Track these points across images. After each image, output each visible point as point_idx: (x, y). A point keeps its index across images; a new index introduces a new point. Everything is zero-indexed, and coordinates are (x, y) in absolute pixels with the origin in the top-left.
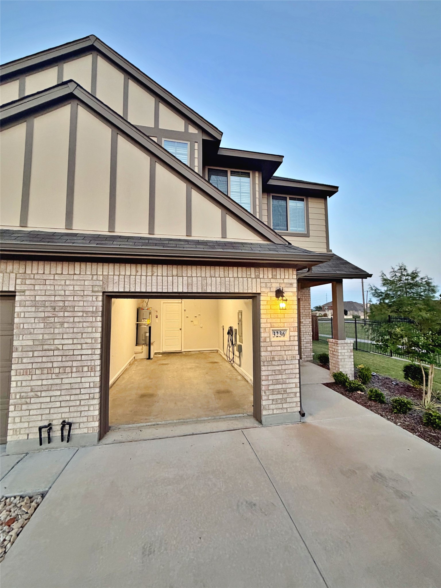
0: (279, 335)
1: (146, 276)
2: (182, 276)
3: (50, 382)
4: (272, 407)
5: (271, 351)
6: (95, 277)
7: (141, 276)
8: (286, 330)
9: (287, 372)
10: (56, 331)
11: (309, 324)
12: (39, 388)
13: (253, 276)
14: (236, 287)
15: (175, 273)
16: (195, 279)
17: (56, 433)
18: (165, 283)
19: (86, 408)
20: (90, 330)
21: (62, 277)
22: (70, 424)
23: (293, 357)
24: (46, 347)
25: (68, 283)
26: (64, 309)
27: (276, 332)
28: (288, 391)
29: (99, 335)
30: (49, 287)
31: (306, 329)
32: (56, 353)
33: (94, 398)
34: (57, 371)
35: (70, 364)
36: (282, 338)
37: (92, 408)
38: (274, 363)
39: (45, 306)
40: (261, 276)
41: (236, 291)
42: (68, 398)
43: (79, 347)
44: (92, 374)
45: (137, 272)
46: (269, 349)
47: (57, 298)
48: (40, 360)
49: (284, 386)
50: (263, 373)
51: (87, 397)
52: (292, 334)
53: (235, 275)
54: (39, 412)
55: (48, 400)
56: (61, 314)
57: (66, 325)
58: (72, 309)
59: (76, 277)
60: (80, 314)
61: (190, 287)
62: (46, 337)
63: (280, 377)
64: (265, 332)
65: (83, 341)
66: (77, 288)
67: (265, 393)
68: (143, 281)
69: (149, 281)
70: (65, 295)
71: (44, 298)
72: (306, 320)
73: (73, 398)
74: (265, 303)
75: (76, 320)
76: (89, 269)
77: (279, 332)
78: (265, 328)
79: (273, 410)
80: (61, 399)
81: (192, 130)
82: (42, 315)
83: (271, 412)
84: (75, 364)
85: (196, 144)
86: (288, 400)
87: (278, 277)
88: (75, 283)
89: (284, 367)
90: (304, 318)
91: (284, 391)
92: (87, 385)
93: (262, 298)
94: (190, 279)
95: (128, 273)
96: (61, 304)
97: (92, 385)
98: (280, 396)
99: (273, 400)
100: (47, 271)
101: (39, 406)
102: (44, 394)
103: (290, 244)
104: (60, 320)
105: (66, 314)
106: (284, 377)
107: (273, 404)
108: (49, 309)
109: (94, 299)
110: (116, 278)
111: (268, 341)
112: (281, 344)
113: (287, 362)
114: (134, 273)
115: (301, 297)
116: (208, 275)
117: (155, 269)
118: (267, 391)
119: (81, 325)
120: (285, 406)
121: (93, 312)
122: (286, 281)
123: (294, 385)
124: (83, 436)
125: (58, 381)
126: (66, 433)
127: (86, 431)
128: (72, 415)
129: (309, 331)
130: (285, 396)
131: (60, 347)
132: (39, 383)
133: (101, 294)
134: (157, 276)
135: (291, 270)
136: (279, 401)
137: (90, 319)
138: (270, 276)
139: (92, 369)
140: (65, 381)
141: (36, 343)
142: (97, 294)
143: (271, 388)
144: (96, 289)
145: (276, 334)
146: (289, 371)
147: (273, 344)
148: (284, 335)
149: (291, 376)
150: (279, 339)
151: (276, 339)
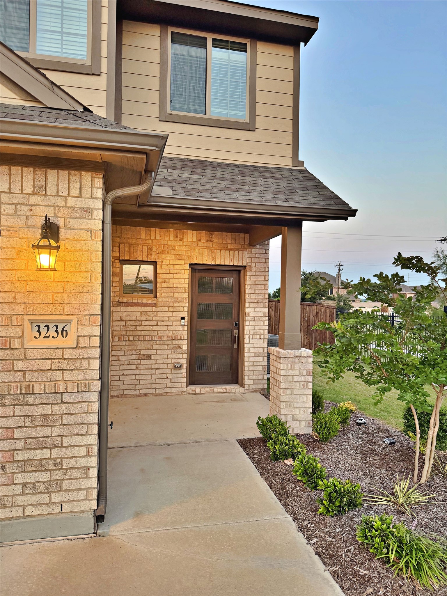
0: (52, 333)
4: (20, 500)
5: (24, 372)
8: (70, 322)
9: (66, 420)
11: (264, 319)
23: (85, 387)
27: (42, 325)
28: (67, 464)
31: (257, 328)
36: (60, 341)
38: (30, 399)
40: (3, 187)
46: (19, 365)
49: (55, 453)
52: (84, 330)
63: (46, 432)
64: (9, 324)
67: (3, 468)
72: (257, 310)
77: (51, 325)
78: (9, 316)
79: (24, 507)
83: (17, 512)
86: (66, 485)
87: (51, 190)
89: (57, 409)
90: (252, 305)
91: (55, 465)
98: (45, 476)
99: (24, 485)
103: (86, 109)
106: (57, 431)
107: (23, 494)
112: (52, 354)
113: (66, 398)
115: (249, 264)
118: (8, 465)
120: (56, 497)
122: (71, 202)
123: (83, 451)
129: (262, 332)
130: (58, 475)
135: (87, 177)
136: (41, 488)
138: (28, 189)
143: (20, 456)
145: (43, 331)
146: (71, 419)
147: (31, 354)
148: (64, 333)
149: (76, 430)
150: (50, 342)
151: (42, 342)
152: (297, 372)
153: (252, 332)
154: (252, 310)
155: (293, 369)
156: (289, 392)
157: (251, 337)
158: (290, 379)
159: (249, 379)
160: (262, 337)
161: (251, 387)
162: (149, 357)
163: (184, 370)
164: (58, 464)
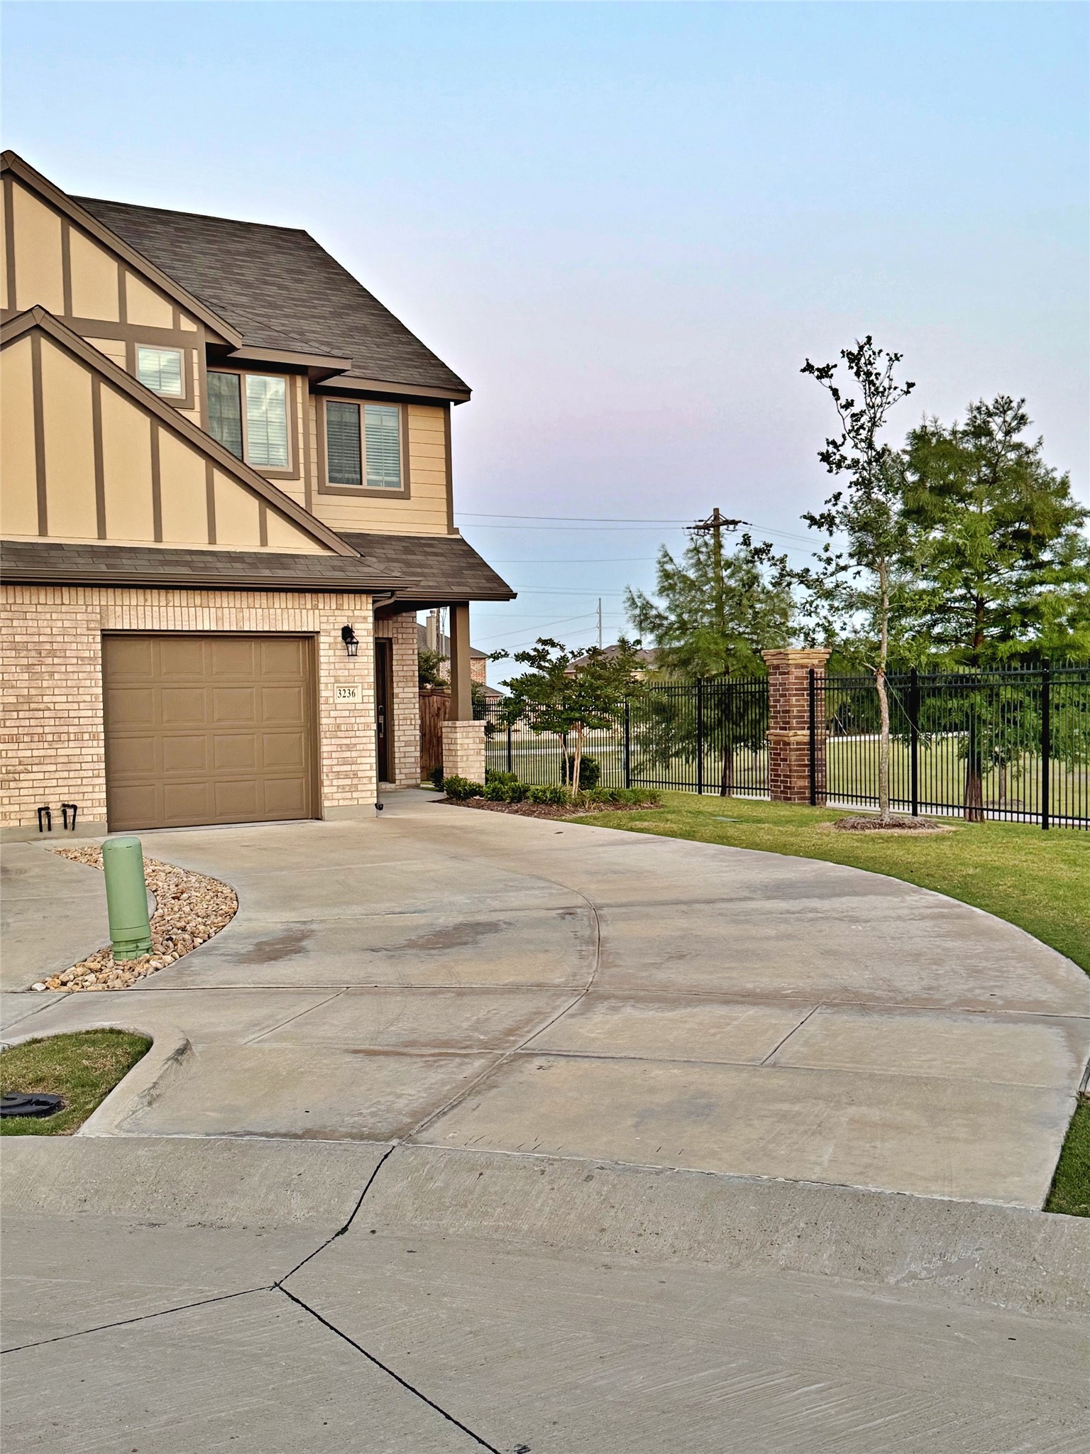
0: (347, 694)
1: (159, 607)
2: (209, 607)
3: (42, 753)
4: (336, 796)
5: (335, 718)
6: (90, 609)
7: (152, 606)
8: (357, 687)
9: (358, 747)
10: (45, 684)
12: (29, 761)
13: (309, 606)
14: (285, 622)
15: (198, 602)
16: (226, 611)
17: (57, 820)
18: (185, 618)
19: (90, 789)
20: (88, 683)
21: (47, 609)
22: (75, 807)
23: (367, 727)
24: (33, 706)
25: (54, 616)
26: (52, 653)
27: (342, 689)
28: (360, 774)
29: (100, 691)
30: (30, 623)
32: (47, 714)
33: (98, 777)
34: (50, 738)
35: (65, 729)
36: (351, 699)
37: (97, 789)
38: (339, 734)
39: (27, 650)
40: (321, 606)
41: (286, 629)
42: (65, 774)
43: (75, 706)
44: (95, 743)
45: (146, 600)
46: (333, 714)
47: (42, 638)
48: (27, 723)
49: (354, 767)
50: (324, 749)
51: (90, 774)
52: (366, 692)
53: (283, 606)
54: (31, 792)
55: (41, 776)
56: (49, 661)
57: (57, 676)
58: (63, 654)
59: (64, 608)
60: (74, 661)
61: (220, 623)
62: (33, 692)
63: (348, 754)
64: (327, 689)
65: (80, 698)
66: (67, 624)
67: (327, 776)
68: (156, 615)
69: (163, 614)
70: (52, 634)
71: (25, 638)
72: (406, 690)
73: (72, 775)
74: (327, 646)
75: (70, 668)
76: (81, 595)
77: (346, 689)
78: (327, 684)
79: (339, 800)
80: (57, 775)
81: (187, 325)
82: (25, 661)
83: (335, 803)
84: (72, 729)
85: (195, 352)
86: (360, 787)
87: (346, 607)
88: (64, 616)
89: (354, 741)
91: (354, 775)
92: (89, 758)
93: (322, 639)
94: (220, 611)
95: (134, 603)
96: (48, 646)
97: (95, 759)
98: (348, 782)
99: (338, 786)
100: (27, 601)
101: (30, 784)
102: (35, 768)
103: (362, 555)
104: (49, 669)
105: (56, 661)
106: (354, 754)
107: (338, 792)
108: (33, 654)
109: (91, 640)
110: (118, 609)
111: (332, 702)
112: (350, 707)
113: (358, 734)
114: (141, 602)
115: (395, 636)
116: (245, 605)
117: (170, 596)
118: (330, 774)
119: (75, 676)
120: (355, 795)
121: (90, 658)
122: (357, 613)
123: (368, 767)
124: (89, 824)
125: (52, 752)
126: (70, 820)
127: (91, 818)
128: (73, 797)
130: (356, 781)
131: (51, 706)
132: (28, 753)
133: (99, 633)
134: (174, 606)
135: (364, 597)
136: (347, 789)
137: (88, 668)
138: (334, 607)
139: (94, 737)
140: (61, 752)
141: (21, 700)
142: (94, 633)
143: (336, 769)
144: (92, 625)
145: (342, 692)
146: (360, 747)
147: (339, 707)
148: (353, 694)
149: (364, 754)
150: (346, 700)
151: (342, 700)
152: (471, 741)
153: (401, 717)
154: (401, 690)
155: (467, 738)
156: (465, 758)
157: (401, 723)
158: (466, 746)
159: (401, 773)
160: (413, 723)
161: (403, 782)
164: (356, 775)
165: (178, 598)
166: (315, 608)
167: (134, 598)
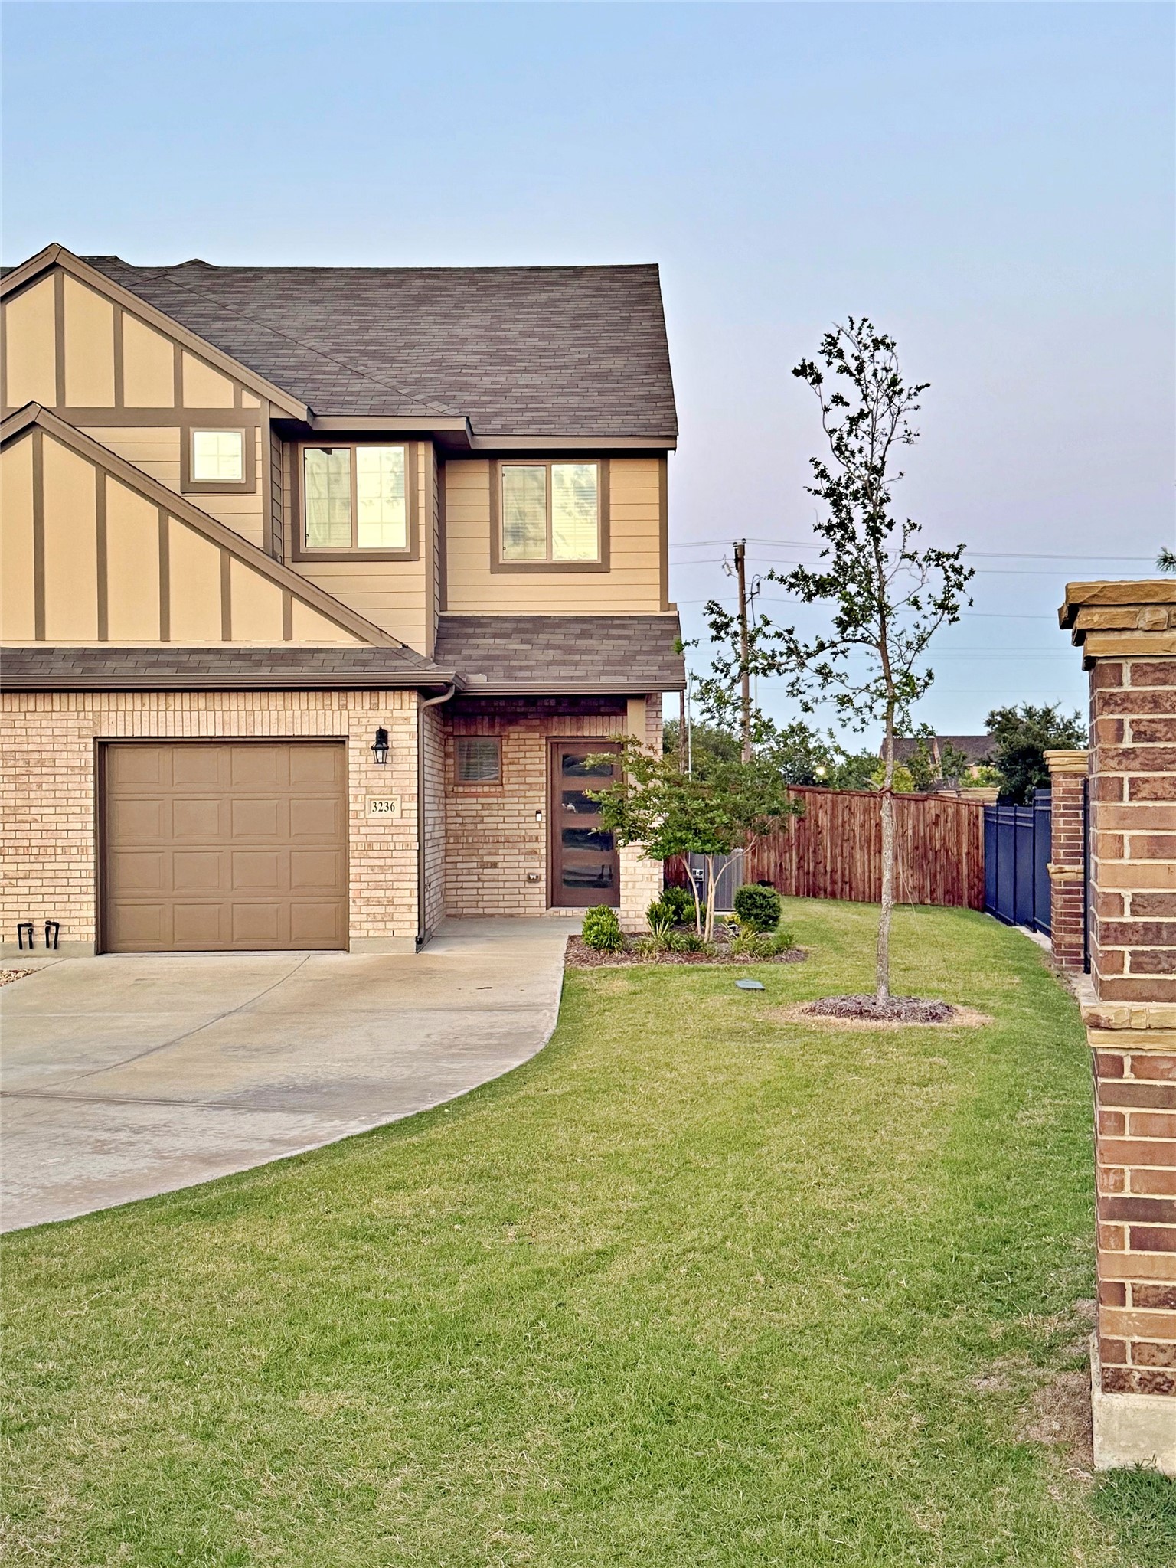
0: (384, 807)
1: (158, 711)
2: (214, 710)
3: (28, 867)
4: (365, 925)
5: (366, 835)
6: (82, 715)
7: (150, 711)
8: (396, 799)
9: (395, 870)
10: (33, 795)
12: (14, 875)
13: (335, 706)
14: (305, 726)
15: (202, 705)
16: (234, 714)
17: (40, 938)
18: (187, 722)
19: (77, 906)
20: (77, 794)
21: (36, 716)
22: (57, 925)
23: (406, 846)
24: (19, 818)
25: (44, 723)
26: (41, 763)
27: (378, 802)
28: (396, 901)
29: (91, 802)
30: (19, 732)
32: (34, 826)
33: (86, 893)
34: (36, 851)
35: (52, 842)
36: (389, 814)
37: (85, 907)
38: (371, 854)
39: (15, 759)
40: (350, 706)
41: (305, 733)
42: (52, 890)
43: (64, 818)
44: (84, 858)
45: (143, 705)
46: (363, 830)
47: (31, 747)
48: (13, 835)
49: (389, 893)
50: (352, 870)
51: (78, 890)
52: (406, 806)
53: (304, 706)
54: (15, 907)
55: (26, 891)
56: (37, 771)
57: (45, 787)
58: (52, 764)
59: (55, 716)
60: (64, 770)
61: (227, 727)
62: (19, 803)
63: (382, 877)
64: (356, 802)
65: (68, 810)
66: (57, 732)
67: (354, 902)
68: (154, 720)
69: (162, 719)
70: (41, 743)
71: (13, 747)
73: (58, 890)
74: (357, 752)
75: (59, 778)
76: (74, 702)
77: (383, 802)
78: (356, 796)
79: (368, 930)
80: (44, 890)
82: (12, 771)
83: (365, 934)
84: (59, 843)
85: (258, 430)
86: (396, 917)
87: (382, 706)
88: (53, 724)
89: (389, 862)
91: (388, 901)
92: (77, 874)
93: (351, 744)
94: (227, 715)
95: (130, 708)
96: (36, 756)
97: (84, 875)
98: (381, 909)
99: (368, 914)
100: (16, 708)
101: (15, 899)
102: (20, 883)
103: (404, 646)
104: (37, 780)
105: (45, 770)
106: (389, 877)
107: (368, 921)
108: (21, 763)
109: (82, 749)
110: (112, 715)
111: (362, 816)
112: (385, 822)
113: (395, 854)
114: (138, 707)
116: (257, 707)
117: (171, 699)
118: (357, 900)
119: (65, 786)
120: (390, 925)
121: (81, 768)
122: (396, 713)
123: (407, 893)
124: (74, 944)
125: (38, 866)
126: (52, 939)
127: (77, 937)
128: (59, 914)
130: (390, 909)
131: (39, 818)
132: (14, 867)
133: (91, 740)
134: (174, 711)
135: (406, 694)
136: (379, 917)
137: (78, 778)
138: (367, 706)
139: (83, 851)
140: (47, 866)
141: (7, 811)
142: (85, 740)
143: (365, 894)
144: (84, 733)
145: (379, 806)
146: (399, 869)
147: (370, 822)
148: (393, 808)
149: (402, 877)
150: (383, 814)
151: (377, 814)
152: (638, 863)
155: (634, 860)
156: (630, 885)
158: (631, 870)
162: (494, 865)
163: (543, 884)
164: (391, 903)
165: (180, 701)
166: (343, 708)
167: (131, 702)
